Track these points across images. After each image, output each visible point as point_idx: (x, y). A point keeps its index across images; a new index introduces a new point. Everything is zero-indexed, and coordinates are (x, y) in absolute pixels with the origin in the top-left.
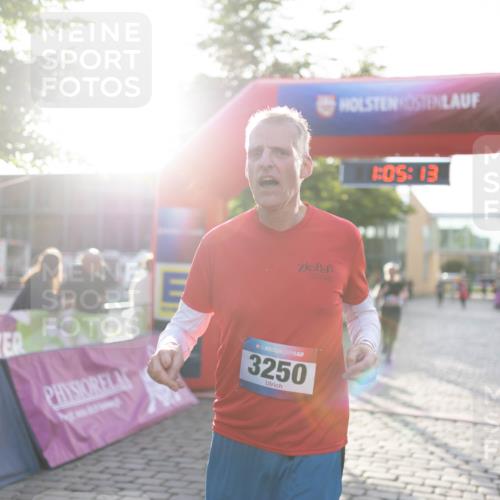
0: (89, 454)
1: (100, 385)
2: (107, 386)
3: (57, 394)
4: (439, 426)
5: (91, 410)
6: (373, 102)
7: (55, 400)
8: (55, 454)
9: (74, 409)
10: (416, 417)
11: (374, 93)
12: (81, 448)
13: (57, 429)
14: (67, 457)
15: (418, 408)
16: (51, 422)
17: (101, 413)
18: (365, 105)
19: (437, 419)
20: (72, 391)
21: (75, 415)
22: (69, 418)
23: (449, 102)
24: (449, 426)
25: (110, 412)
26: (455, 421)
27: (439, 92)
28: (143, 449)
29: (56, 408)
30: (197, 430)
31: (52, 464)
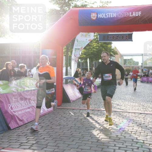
0: (23, 125)
1: (25, 104)
2: (28, 104)
3: (12, 106)
4: (130, 114)
5: (23, 112)
6: (108, 15)
7: (12, 108)
8: (12, 125)
9: (17, 111)
10: (123, 112)
11: (109, 12)
12: (21, 123)
13: (13, 117)
14: (16, 126)
15: (123, 110)
16: (11, 115)
17: (26, 112)
18: (106, 16)
19: (129, 113)
20: (17, 106)
21: (18, 113)
22: (16, 114)
23: (132, 14)
24: (133, 115)
25: (29, 112)
26: (135, 113)
27: (129, 12)
28: (40, 123)
29: (12, 111)
30: (56, 117)
31: (12, 128)
